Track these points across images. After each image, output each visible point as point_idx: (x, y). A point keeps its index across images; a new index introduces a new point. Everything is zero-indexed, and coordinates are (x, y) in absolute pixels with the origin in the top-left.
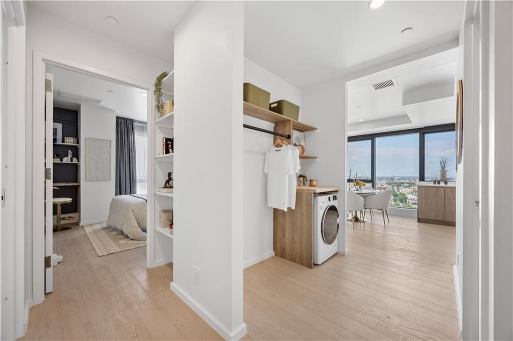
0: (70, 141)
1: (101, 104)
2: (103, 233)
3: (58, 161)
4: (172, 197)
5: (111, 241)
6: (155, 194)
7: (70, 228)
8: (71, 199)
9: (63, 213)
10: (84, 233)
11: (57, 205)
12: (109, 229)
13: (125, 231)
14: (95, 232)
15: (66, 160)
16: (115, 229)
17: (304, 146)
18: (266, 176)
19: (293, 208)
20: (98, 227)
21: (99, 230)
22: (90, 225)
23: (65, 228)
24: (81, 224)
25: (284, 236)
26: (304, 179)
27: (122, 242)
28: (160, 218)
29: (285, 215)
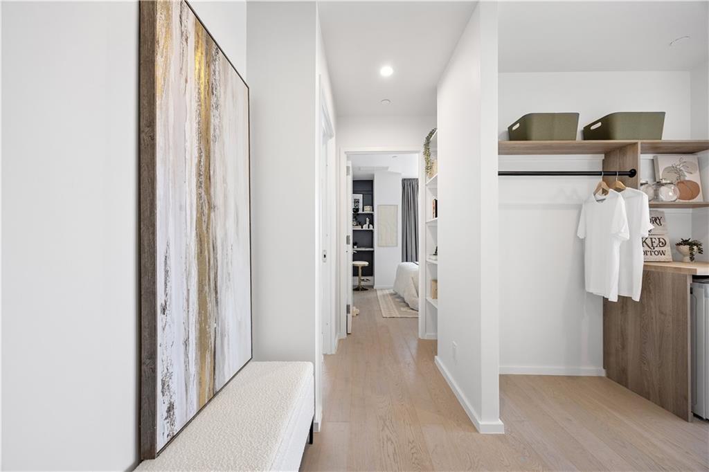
0: (368, 210)
1: (389, 170)
2: (390, 298)
3: (359, 228)
4: (436, 265)
5: (394, 306)
6: (426, 261)
7: (367, 290)
8: (367, 263)
9: (363, 275)
10: (375, 295)
11: (358, 267)
12: (396, 295)
13: (405, 299)
14: (384, 296)
15: (365, 227)
16: (399, 297)
17: (699, 183)
18: (582, 243)
19: (637, 298)
20: (387, 292)
21: (387, 295)
22: (381, 289)
23: (364, 289)
24: (375, 288)
25: (624, 347)
26: (692, 249)
27: (402, 309)
28: (431, 287)
29: (627, 311)
